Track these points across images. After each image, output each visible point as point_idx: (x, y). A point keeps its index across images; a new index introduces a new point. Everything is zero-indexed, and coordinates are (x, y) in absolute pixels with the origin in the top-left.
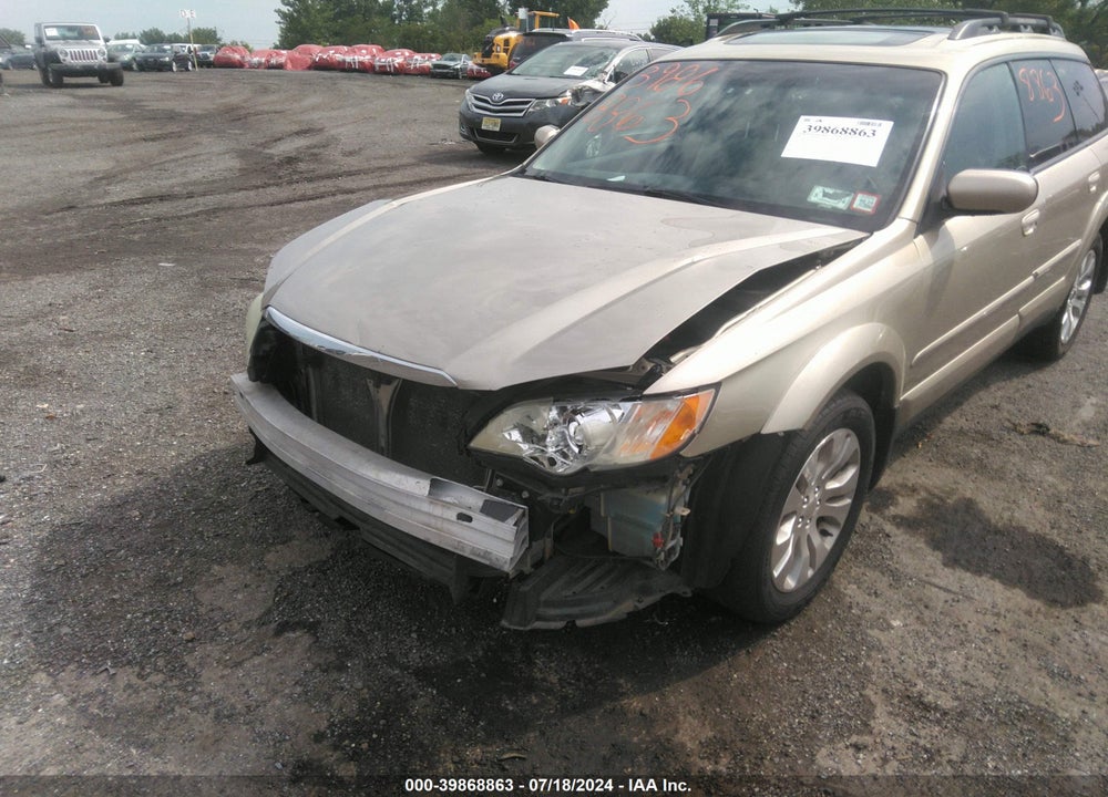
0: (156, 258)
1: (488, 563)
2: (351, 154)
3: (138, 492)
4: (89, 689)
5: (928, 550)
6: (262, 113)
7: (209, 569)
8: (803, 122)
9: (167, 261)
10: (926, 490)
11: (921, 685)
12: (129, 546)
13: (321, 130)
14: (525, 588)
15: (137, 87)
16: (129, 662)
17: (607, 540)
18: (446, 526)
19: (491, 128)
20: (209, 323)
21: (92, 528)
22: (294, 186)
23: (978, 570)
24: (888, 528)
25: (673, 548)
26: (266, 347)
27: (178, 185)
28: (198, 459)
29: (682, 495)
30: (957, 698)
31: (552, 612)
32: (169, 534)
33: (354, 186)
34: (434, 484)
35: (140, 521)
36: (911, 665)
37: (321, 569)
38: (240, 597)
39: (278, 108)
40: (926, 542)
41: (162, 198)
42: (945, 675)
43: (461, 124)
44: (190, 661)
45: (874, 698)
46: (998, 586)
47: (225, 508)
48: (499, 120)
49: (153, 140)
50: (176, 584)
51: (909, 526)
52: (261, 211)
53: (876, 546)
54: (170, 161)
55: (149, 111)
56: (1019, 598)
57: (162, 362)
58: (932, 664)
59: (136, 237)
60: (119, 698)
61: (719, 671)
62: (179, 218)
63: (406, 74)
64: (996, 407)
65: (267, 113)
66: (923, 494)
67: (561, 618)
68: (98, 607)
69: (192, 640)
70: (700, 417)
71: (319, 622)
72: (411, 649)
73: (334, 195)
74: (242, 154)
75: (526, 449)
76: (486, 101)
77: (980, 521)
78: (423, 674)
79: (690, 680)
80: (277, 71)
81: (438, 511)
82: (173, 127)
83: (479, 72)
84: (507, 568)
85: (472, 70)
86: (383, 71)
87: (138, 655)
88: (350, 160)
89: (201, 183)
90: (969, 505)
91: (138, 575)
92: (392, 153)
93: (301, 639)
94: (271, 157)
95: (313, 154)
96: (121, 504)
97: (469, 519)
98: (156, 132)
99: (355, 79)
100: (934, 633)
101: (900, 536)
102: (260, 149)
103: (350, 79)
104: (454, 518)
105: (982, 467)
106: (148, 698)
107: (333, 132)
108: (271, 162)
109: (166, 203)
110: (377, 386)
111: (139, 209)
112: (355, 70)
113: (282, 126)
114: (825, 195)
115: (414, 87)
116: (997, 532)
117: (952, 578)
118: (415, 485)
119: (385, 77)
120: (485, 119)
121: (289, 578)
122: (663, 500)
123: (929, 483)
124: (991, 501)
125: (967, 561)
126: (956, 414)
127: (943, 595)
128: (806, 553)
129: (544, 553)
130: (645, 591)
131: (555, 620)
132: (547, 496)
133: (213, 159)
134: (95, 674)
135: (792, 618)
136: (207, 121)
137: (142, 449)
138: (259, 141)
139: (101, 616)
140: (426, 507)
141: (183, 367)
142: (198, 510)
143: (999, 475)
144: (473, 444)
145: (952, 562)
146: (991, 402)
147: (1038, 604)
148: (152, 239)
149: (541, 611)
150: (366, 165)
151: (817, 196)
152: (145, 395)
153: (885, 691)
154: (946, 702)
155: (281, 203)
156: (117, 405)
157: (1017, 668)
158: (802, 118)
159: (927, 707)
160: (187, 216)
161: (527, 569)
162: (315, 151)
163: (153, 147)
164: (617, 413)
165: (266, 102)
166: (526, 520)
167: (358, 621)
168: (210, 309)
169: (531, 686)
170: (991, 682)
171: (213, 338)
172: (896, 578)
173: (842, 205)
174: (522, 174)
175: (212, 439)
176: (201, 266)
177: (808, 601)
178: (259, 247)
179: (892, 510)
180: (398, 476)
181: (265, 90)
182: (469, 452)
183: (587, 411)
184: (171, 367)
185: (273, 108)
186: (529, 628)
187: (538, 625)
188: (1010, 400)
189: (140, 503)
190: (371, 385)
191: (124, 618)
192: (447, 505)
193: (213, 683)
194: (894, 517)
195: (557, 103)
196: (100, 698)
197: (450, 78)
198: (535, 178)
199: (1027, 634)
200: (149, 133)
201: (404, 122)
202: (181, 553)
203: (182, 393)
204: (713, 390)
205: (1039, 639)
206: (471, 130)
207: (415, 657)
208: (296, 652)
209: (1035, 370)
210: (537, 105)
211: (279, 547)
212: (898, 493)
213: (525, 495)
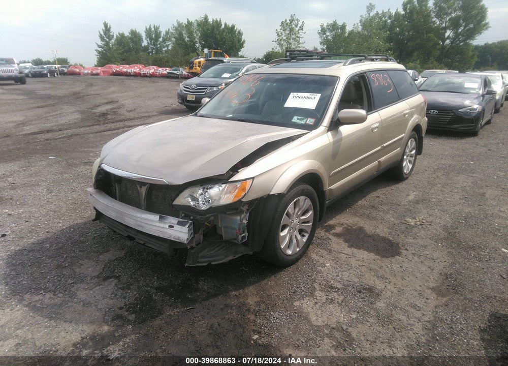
0: (47, 155)
1: (179, 241)
2: (131, 111)
3: (48, 238)
4: (35, 299)
5: (343, 243)
6: (91, 94)
7: (79, 261)
8: (292, 95)
9: (52, 156)
10: (347, 224)
11: (332, 282)
12: (46, 256)
13: (118, 101)
14: (193, 251)
15: (32, 85)
16: (50, 291)
17: (222, 236)
18: (165, 230)
19: (191, 99)
20: (72, 179)
21: (32, 251)
22: (106, 125)
23: (359, 248)
24: (331, 237)
25: (244, 236)
26: (100, 176)
27: (54, 126)
28: (70, 227)
29: (245, 216)
30: (344, 285)
31: (203, 260)
32: (61, 251)
33: (132, 124)
34: (161, 218)
35: (50, 248)
36: (330, 276)
37: (120, 260)
38: (90, 269)
39: (98, 92)
40: (343, 241)
41: (48, 132)
42: (341, 279)
43: (179, 98)
44: (73, 289)
45: (316, 286)
46: (366, 252)
47: (83, 242)
48: (195, 96)
49: (42, 107)
50: (66, 267)
51: (338, 236)
52: (92, 135)
53: (325, 242)
54: (51, 116)
55: (38, 95)
56: (372, 256)
57: (53, 194)
58: (337, 276)
59: (38, 147)
60: (47, 301)
61: (263, 282)
62: (56, 139)
63: (155, 77)
64: (378, 197)
65: (93, 95)
66: (345, 226)
67: (206, 262)
68: (36, 275)
69: (73, 283)
70: (247, 188)
71: (120, 276)
72: (154, 282)
73: (123, 128)
74: (82, 112)
75: (192, 203)
76: (189, 89)
77: (364, 233)
78: (159, 289)
79: (254, 285)
80: (96, 76)
81: (162, 225)
82: (51, 101)
83: (188, 75)
84: (186, 242)
85: (185, 75)
86: (145, 76)
87: (53, 289)
88: (131, 114)
89: (65, 125)
90: (361, 229)
91: (51, 265)
92: (149, 110)
93: (114, 281)
94: (95, 113)
95: (113, 112)
96: (41, 243)
97: (173, 227)
98: (43, 104)
99: (132, 79)
100: (340, 267)
101: (334, 239)
102: (90, 110)
103: (130, 79)
104: (168, 227)
105: (368, 217)
106: (58, 301)
107: (122, 102)
108: (95, 115)
109: (50, 133)
110: (141, 187)
111: (38, 136)
112: (131, 76)
113: (99, 100)
114: (298, 119)
115: (158, 82)
116: (369, 236)
117: (349, 251)
118: (155, 217)
119: (146, 78)
120: (188, 95)
121: (108, 263)
122: (238, 218)
123: (348, 222)
124: (369, 227)
125: (356, 245)
126: (363, 200)
127: (345, 256)
128: (295, 241)
129: (200, 240)
130: (236, 253)
131: (204, 263)
132: (198, 217)
133: (70, 115)
134: (38, 295)
135: (291, 265)
136: (66, 99)
137: (48, 224)
138: (89, 107)
139: (37, 278)
140: (158, 224)
141: (62, 195)
142: (72, 243)
143: (374, 219)
144: (174, 203)
145: (350, 246)
146: (377, 195)
147: (378, 257)
148: (45, 148)
149: (200, 260)
150: (137, 116)
151: (295, 119)
152: (47, 206)
153: (320, 284)
154: (340, 286)
155: (100, 132)
156: (36, 210)
157: (366, 276)
158: (292, 93)
159: (333, 288)
160: (59, 138)
161: (194, 245)
162: (115, 110)
163: (41, 111)
164: (221, 188)
165: (93, 90)
166: (192, 226)
167: (135, 275)
168: (72, 174)
169: (197, 290)
170: (356, 280)
171: (74, 185)
172: (330, 251)
173: (303, 122)
174: (196, 115)
175: (76, 219)
176: (67, 158)
177: (297, 260)
178: (91, 149)
179: (333, 231)
180: (148, 215)
181: (92, 85)
182: (173, 206)
183: (211, 188)
184: (57, 195)
185: (95, 93)
186: (195, 265)
187: (198, 265)
188: (384, 194)
189: (49, 242)
190: (138, 187)
191: (46, 278)
192: (166, 223)
193: (81, 295)
194: (333, 233)
195: (218, 88)
196: (40, 302)
197: (175, 78)
198: (200, 116)
199: (372, 266)
200: (39, 105)
201: (154, 97)
202: (66, 257)
203: (62, 204)
204: (252, 180)
205: (376, 267)
206: (183, 100)
207: (156, 284)
208: (111, 285)
209: (395, 184)
210: (210, 89)
211: (105, 254)
212: (336, 226)
213: (192, 218)
